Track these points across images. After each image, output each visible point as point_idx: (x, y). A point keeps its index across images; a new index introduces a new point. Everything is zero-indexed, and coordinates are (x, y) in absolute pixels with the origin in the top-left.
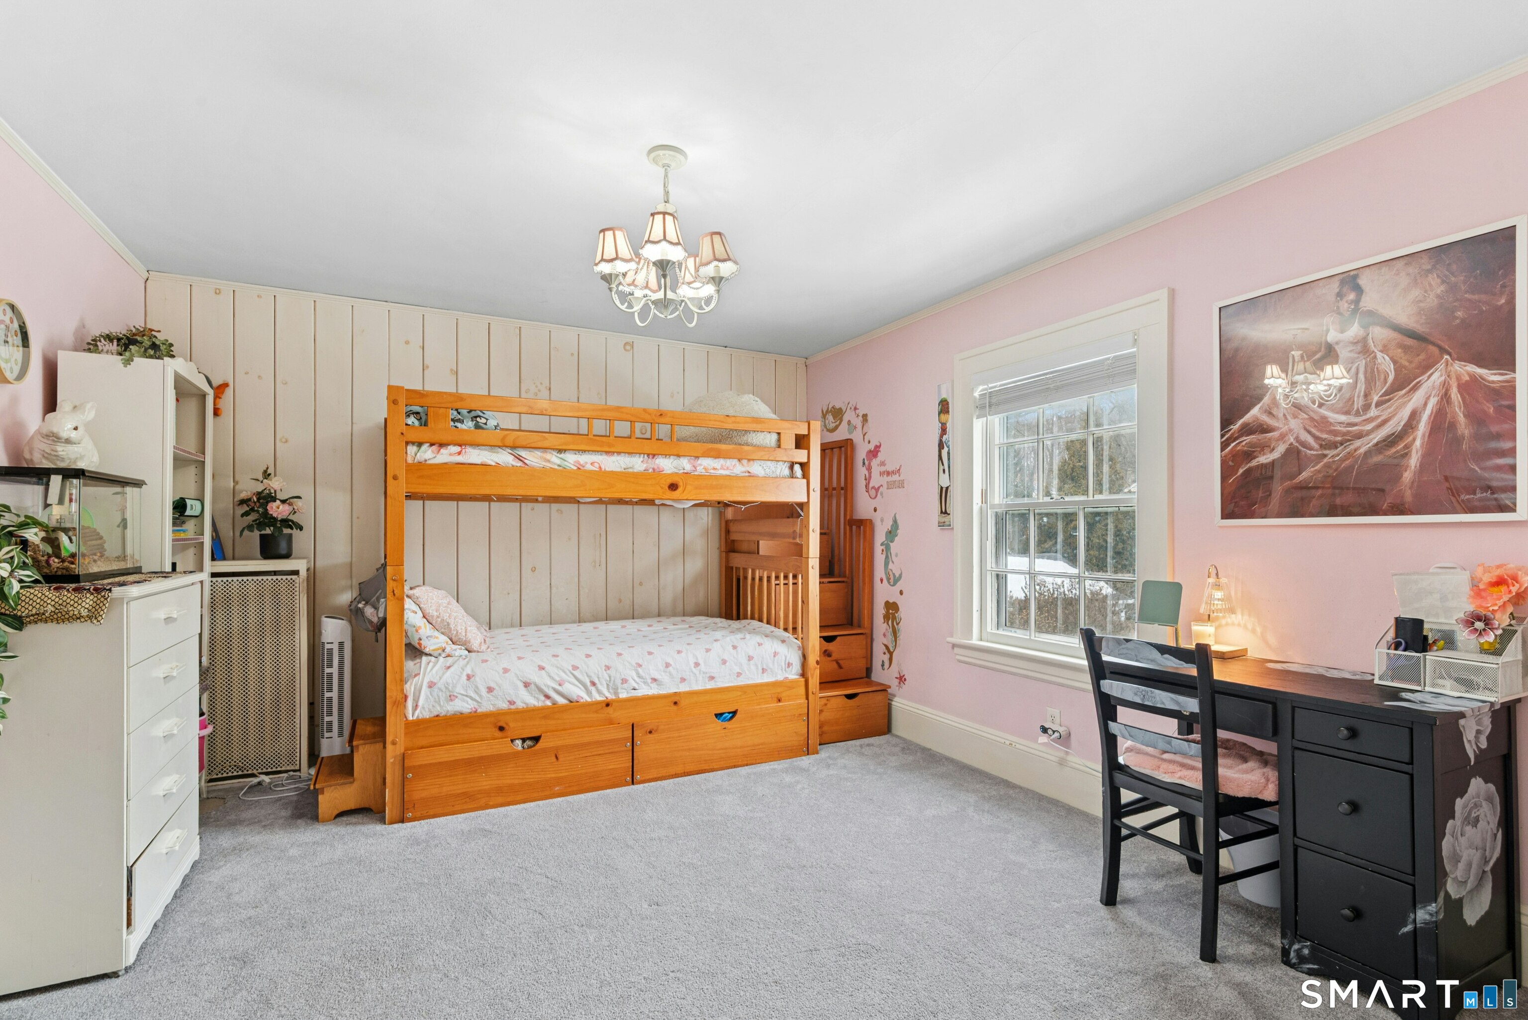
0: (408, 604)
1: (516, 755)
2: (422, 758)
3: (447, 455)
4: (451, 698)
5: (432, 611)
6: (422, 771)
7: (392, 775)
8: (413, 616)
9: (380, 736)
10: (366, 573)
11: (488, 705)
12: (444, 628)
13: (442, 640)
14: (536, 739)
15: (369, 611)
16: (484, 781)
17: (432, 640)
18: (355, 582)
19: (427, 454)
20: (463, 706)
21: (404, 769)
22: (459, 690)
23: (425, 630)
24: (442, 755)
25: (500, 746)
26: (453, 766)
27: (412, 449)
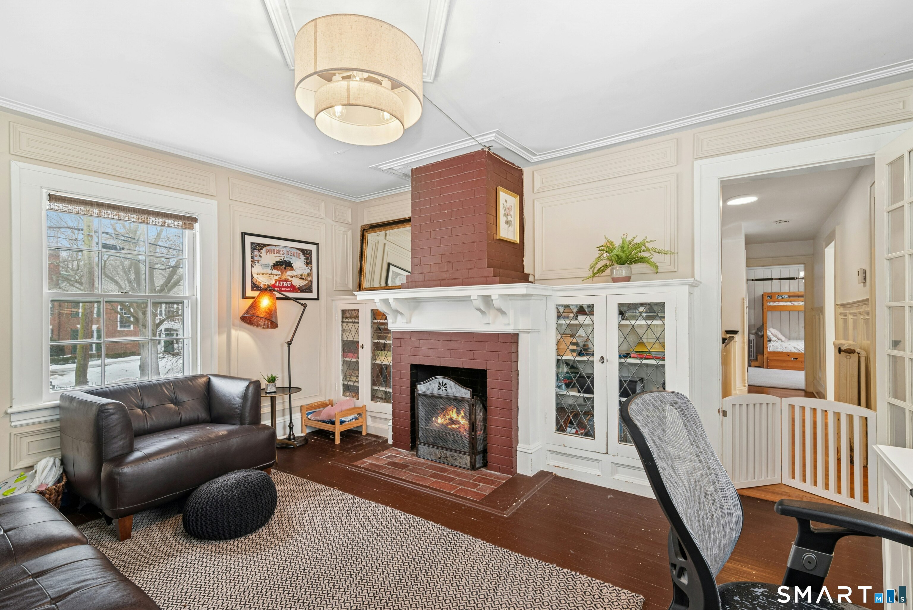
0: (768, 331)
1: (792, 361)
2: (771, 358)
3: (776, 304)
4: (777, 348)
5: (773, 333)
6: (771, 360)
7: (765, 361)
8: (769, 333)
9: (763, 354)
10: (758, 326)
11: (785, 351)
12: (776, 336)
13: (775, 339)
14: (797, 359)
15: (760, 333)
16: (784, 364)
17: (773, 338)
18: (756, 328)
19: (772, 304)
20: (780, 350)
21: (768, 359)
22: (779, 347)
23: (772, 336)
24: (775, 358)
25: (789, 359)
26: (778, 360)
27: (768, 303)
